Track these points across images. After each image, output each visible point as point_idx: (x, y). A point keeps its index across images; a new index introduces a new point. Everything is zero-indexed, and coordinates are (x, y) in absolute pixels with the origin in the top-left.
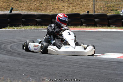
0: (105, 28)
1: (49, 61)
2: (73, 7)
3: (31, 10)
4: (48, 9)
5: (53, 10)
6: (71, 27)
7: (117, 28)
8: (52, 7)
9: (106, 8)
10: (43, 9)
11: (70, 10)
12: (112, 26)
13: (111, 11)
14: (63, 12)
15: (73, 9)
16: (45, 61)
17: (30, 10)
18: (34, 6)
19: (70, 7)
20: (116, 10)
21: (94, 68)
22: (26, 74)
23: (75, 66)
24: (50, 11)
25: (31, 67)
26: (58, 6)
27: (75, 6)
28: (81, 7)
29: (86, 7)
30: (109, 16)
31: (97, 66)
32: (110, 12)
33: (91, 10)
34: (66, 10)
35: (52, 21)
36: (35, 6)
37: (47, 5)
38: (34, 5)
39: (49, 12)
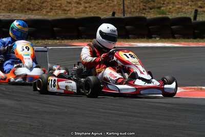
0: (143, 42)
1: (58, 106)
2: (86, 3)
3: (15, 11)
4: (44, 9)
5: (51, 9)
6: (87, 40)
7: (163, 40)
8: (51, 5)
9: (141, 4)
10: (36, 9)
11: (81, 9)
12: (155, 38)
13: (151, 9)
14: (69, 12)
15: (86, 8)
16: (50, 104)
17: (12, 11)
18: (20, 3)
19: (81, 4)
20: (159, 8)
21: (135, 116)
22: (23, 131)
23: (103, 113)
24: (48, 12)
25: (29, 117)
26: (60, 2)
27: (89, 3)
28: (99, 4)
29: (108, 3)
30: (149, 19)
31: (139, 113)
32: (148, 12)
33: (116, 8)
34: (73, 9)
35: (54, 30)
36: (22, 3)
37: (42, 2)
38: (19, 1)
39: (45, 13)
